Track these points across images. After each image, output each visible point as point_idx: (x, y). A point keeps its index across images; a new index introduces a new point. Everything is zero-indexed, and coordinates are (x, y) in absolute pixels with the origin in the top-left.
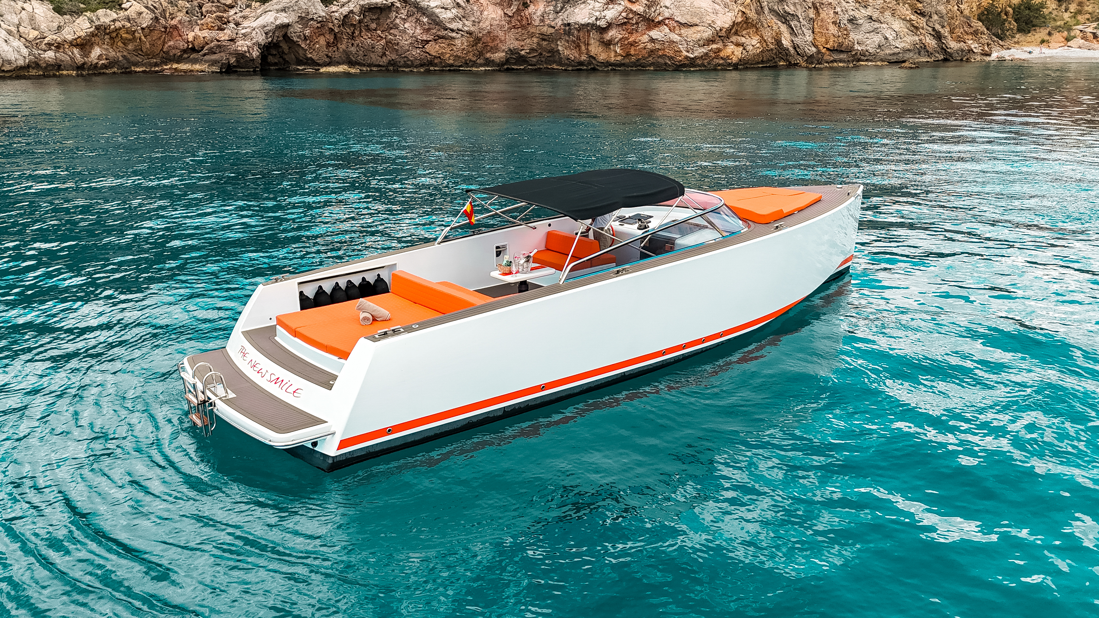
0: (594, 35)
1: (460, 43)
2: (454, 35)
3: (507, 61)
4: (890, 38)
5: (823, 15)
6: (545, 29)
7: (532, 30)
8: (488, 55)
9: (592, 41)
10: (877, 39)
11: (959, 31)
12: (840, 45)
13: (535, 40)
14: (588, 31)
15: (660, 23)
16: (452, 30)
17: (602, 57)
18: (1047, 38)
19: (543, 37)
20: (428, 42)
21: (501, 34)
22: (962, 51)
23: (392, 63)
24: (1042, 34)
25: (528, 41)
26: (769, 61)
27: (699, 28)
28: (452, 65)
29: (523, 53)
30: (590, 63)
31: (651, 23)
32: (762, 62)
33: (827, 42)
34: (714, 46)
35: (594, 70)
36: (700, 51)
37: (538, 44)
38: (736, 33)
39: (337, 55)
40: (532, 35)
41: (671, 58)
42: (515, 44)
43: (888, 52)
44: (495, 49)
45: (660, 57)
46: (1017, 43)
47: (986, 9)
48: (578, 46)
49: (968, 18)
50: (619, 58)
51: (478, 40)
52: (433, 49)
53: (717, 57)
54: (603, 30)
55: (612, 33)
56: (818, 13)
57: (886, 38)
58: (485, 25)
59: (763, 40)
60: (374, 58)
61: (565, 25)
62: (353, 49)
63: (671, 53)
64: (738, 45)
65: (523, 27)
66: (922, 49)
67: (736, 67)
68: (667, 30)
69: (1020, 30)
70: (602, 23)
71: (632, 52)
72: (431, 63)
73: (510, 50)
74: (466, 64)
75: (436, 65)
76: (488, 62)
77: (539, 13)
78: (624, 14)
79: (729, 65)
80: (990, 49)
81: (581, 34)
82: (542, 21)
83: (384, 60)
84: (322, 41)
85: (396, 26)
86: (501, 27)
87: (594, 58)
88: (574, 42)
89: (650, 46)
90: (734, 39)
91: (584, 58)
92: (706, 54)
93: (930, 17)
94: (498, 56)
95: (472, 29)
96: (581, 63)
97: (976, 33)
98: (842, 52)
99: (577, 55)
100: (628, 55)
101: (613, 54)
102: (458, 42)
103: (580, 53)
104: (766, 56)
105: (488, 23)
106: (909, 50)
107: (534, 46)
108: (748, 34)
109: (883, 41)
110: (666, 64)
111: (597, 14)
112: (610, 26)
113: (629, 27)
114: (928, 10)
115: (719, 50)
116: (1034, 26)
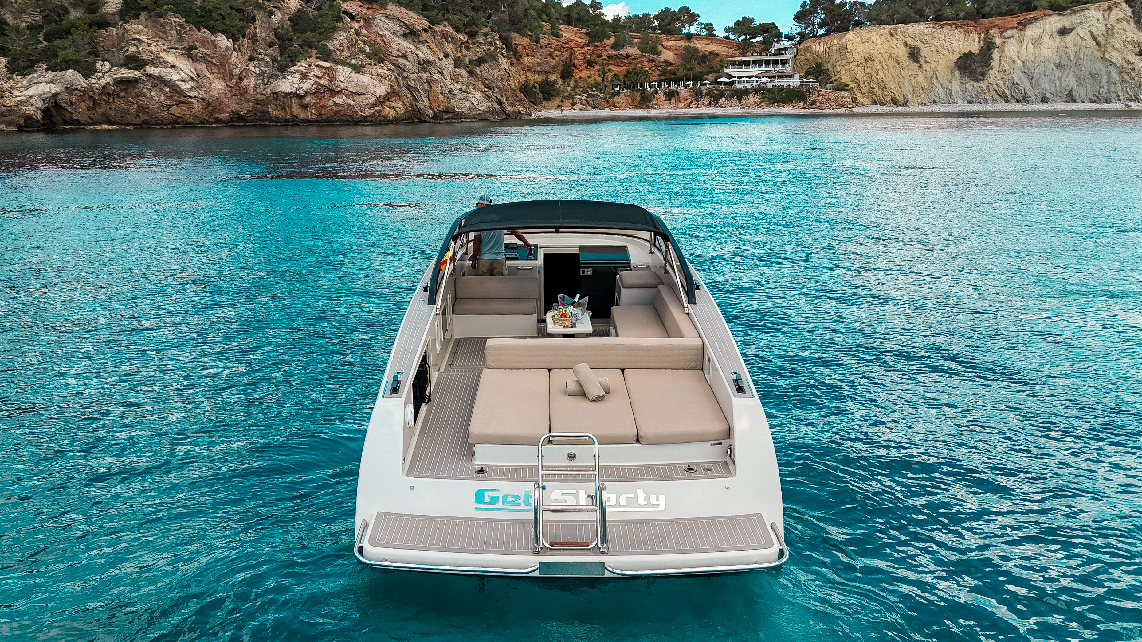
0: (295, 101)
1: (197, 106)
2: (192, 100)
3: (231, 120)
4: (475, 103)
5: (434, 87)
6: (259, 96)
7: (249, 97)
8: (217, 115)
9: (294, 105)
10: (468, 104)
11: (511, 99)
12: (447, 108)
13: (251, 104)
14: (291, 98)
15: (338, 92)
16: (191, 97)
17: (302, 116)
18: (561, 104)
19: (257, 102)
20: (171, 106)
21: (225, 100)
22: (515, 112)
23: (145, 122)
24: (557, 101)
25: (246, 105)
26: (409, 118)
27: (367, 96)
28: (192, 123)
29: (242, 113)
30: (293, 120)
31: (334, 93)
32: (405, 119)
33: (439, 106)
34: (377, 108)
35: (296, 125)
36: (368, 112)
37: (253, 107)
38: (388, 100)
39: (97, 117)
40: (248, 101)
41: (350, 116)
42: (237, 108)
43: (475, 113)
44: (222, 111)
45: (343, 115)
46: (544, 107)
47: (524, 85)
48: (284, 108)
49: (515, 90)
50: (314, 117)
51: (209, 104)
52: (176, 111)
53: (380, 115)
54: (301, 97)
55: (308, 99)
56: (430, 87)
57: (473, 104)
58: (214, 93)
59: (404, 105)
60: (130, 119)
61: (273, 93)
62: (112, 112)
63: (350, 113)
64: (390, 107)
65: (241, 94)
66: (493, 111)
67: (392, 122)
68: (344, 97)
69: (544, 99)
70: (301, 92)
71: (323, 113)
72: (175, 122)
73: (232, 111)
74: (202, 122)
75: (179, 123)
76: (218, 121)
77: (252, 85)
78: (315, 86)
79: (388, 121)
80: (530, 111)
81: (286, 100)
82: (255, 90)
83: (138, 121)
84: (83, 106)
85: (144, 95)
86: (226, 95)
87: (296, 117)
88: (280, 105)
89: (334, 108)
90: (387, 103)
91: (289, 116)
92: (373, 114)
93: (494, 90)
94: (224, 116)
95: (205, 96)
96: (287, 121)
97: (520, 101)
98: (448, 113)
99: (284, 115)
100: (320, 114)
101: (309, 114)
102: (195, 106)
103: (286, 113)
104: (408, 115)
105: (216, 92)
106: (486, 111)
107: (250, 109)
108: (395, 100)
109: (472, 106)
110: (348, 120)
111: (296, 86)
112: (306, 94)
113: (318, 94)
114: (492, 85)
115: (380, 111)
116: (552, 96)
